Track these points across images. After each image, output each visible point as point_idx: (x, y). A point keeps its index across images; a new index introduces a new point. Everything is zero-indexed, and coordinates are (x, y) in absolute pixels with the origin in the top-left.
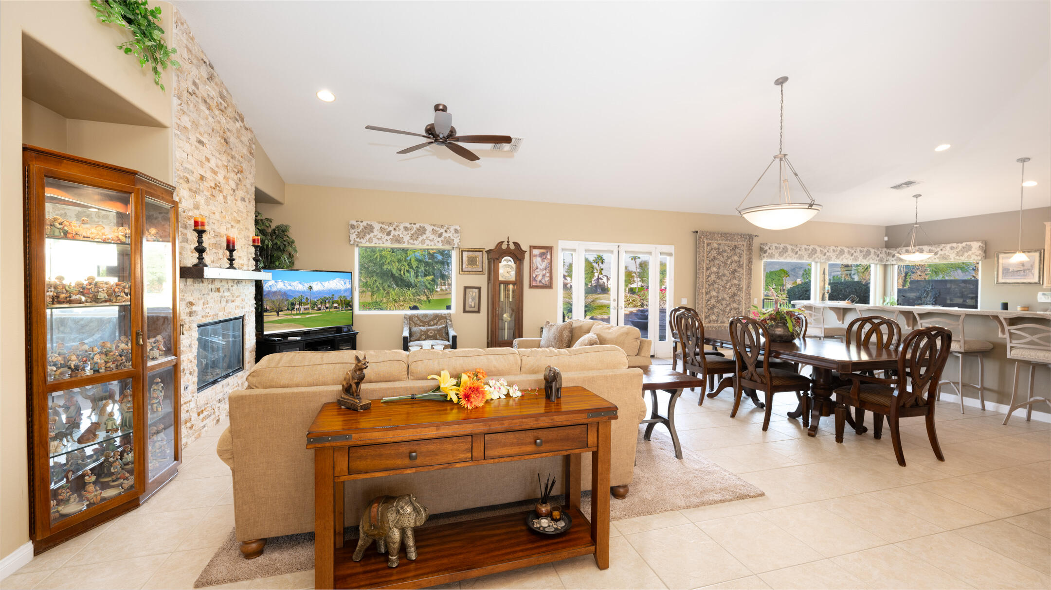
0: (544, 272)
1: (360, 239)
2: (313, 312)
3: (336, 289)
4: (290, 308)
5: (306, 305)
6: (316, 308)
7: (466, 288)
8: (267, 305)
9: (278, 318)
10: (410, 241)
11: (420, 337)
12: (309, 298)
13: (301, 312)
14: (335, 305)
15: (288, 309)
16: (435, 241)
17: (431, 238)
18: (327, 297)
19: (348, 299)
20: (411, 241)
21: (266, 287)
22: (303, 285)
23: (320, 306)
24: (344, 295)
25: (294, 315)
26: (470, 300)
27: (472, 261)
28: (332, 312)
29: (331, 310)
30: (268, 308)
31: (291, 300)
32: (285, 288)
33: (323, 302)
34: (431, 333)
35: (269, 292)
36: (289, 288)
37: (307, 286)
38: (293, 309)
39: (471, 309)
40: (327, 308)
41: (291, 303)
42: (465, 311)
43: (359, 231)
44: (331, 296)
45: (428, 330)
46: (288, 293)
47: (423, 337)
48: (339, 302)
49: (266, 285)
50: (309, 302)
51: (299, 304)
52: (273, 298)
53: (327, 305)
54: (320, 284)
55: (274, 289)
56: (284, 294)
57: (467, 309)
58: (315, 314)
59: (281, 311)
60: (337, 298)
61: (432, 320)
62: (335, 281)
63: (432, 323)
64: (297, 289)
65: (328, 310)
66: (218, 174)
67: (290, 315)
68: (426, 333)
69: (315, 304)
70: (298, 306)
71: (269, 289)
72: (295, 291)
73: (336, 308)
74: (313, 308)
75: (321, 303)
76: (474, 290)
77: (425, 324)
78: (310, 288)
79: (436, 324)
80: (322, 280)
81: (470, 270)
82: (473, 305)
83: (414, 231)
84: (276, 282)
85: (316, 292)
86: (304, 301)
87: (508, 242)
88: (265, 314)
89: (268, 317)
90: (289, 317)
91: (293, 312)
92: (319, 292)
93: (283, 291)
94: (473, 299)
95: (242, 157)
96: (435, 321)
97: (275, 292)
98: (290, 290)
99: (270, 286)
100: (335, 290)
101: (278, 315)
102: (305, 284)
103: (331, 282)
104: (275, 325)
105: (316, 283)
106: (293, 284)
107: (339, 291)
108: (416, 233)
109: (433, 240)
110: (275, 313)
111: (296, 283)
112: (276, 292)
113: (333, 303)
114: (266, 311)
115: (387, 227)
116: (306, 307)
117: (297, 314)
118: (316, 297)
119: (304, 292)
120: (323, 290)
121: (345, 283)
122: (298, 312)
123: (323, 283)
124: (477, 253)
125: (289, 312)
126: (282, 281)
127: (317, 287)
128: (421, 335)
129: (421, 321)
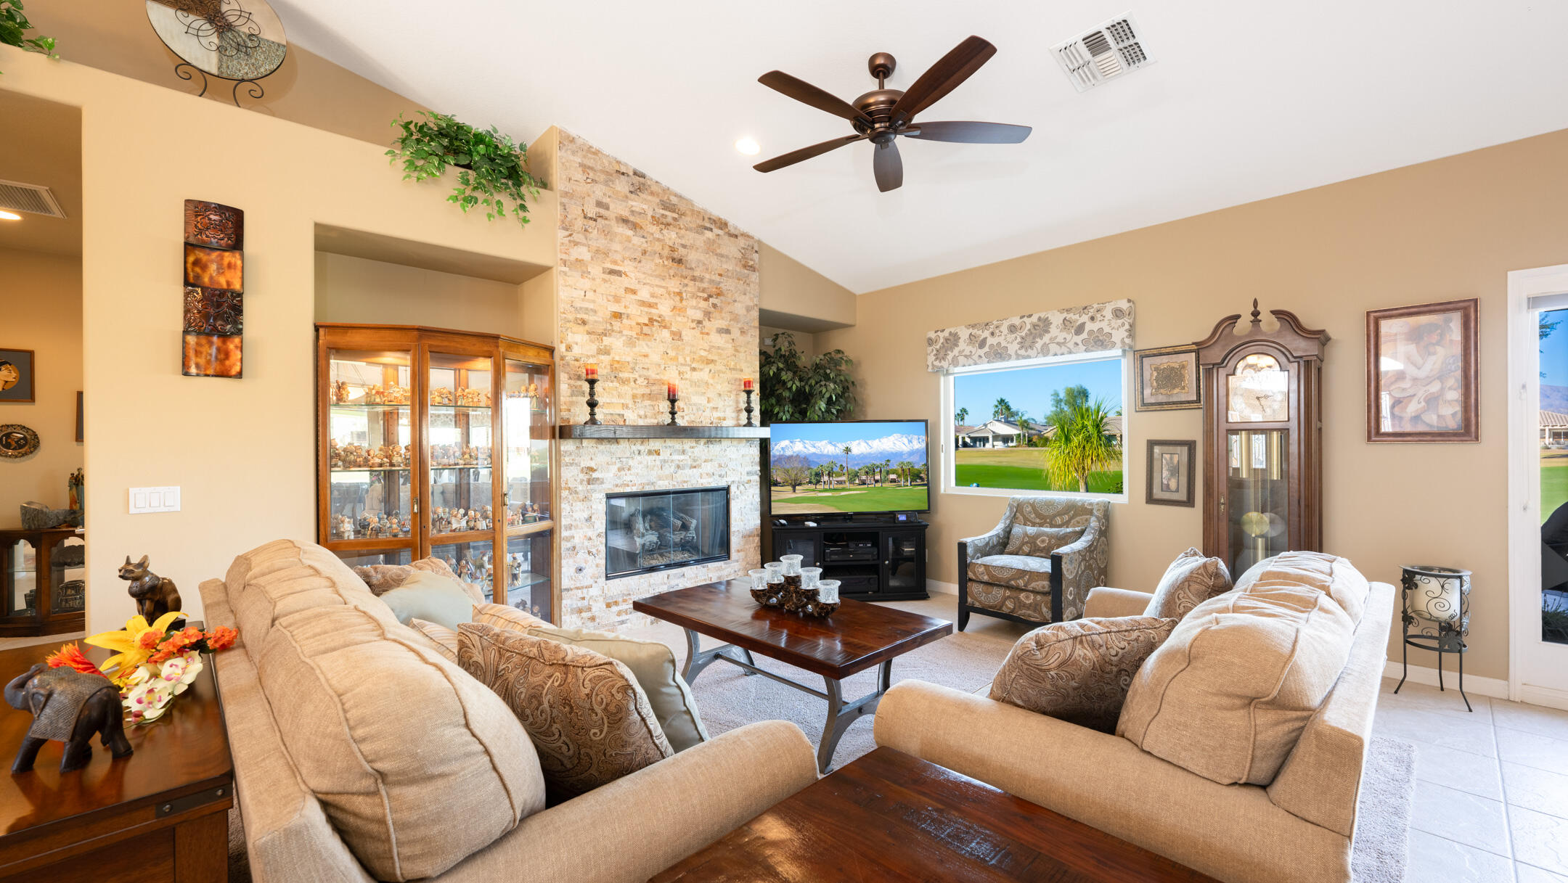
0: (1435, 388)
1: (940, 362)
2: (852, 486)
3: (893, 451)
4: (814, 481)
5: (840, 476)
6: (857, 482)
7: (1151, 444)
8: (777, 475)
9: (794, 495)
10: (1019, 352)
11: (1020, 548)
12: (844, 465)
13: (832, 487)
14: (893, 476)
15: (810, 482)
16: (1068, 345)
17: (1060, 339)
18: (878, 463)
19: (916, 467)
20: (1022, 352)
21: (776, 450)
22: (835, 446)
23: (864, 478)
24: (908, 460)
25: (820, 491)
26: (1165, 473)
27: (1170, 378)
28: (885, 488)
29: (884, 485)
30: (779, 480)
31: (815, 469)
32: (805, 450)
33: (871, 471)
34: (1043, 541)
35: (781, 458)
36: (813, 450)
37: (841, 446)
38: (818, 482)
39: (1166, 496)
40: (877, 481)
41: (817, 474)
42: (1151, 499)
43: (938, 347)
44: (884, 463)
45: (1037, 536)
46: (810, 459)
47: (1026, 549)
48: (900, 471)
49: (777, 447)
50: (845, 471)
51: (829, 474)
52: (787, 466)
53: (878, 477)
54: (863, 444)
55: (788, 453)
56: (805, 460)
57: (1158, 493)
58: (855, 491)
59: (800, 484)
60: (895, 465)
61: (1060, 514)
62: (891, 438)
63: (1058, 520)
64: (825, 452)
65: (879, 485)
66: (659, 306)
67: (813, 491)
68: (1032, 540)
69: (856, 475)
70: (826, 478)
71: (782, 453)
72: (823, 455)
73: (893, 481)
74: (852, 481)
75: (867, 473)
76: (1178, 449)
77: (1045, 522)
78: (848, 450)
79: (1066, 524)
80: (866, 438)
81: (1161, 399)
82: (1173, 485)
83: (1026, 331)
84: (791, 442)
85: (858, 456)
86: (837, 469)
87: (1256, 314)
88: (773, 488)
89: (778, 494)
90: (812, 494)
91: (818, 487)
92: (863, 457)
93: (802, 455)
94: (1175, 471)
95: (720, 275)
96: (1066, 518)
97: (790, 458)
98: (814, 454)
99: (783, 449)
100: (892, 453)
101: (794, 491)
102: (839, 445)
103: (884, 440)
104: (789, 505)
105: (857, 441)
106: (818, 444)
107: (900, 454)
108: (1031, 333)
109: (1064, 343)
110: (790, 488)
111: (824, 442)
112: (792, 456)
113: (888, 473)
114: (776, 484)
115: (980, 332)
116: (840, 479)
117: (825, 490)
118: (858, 464)
119: (836, 457)
120: (870, 454)
121: (910, 441)
122: (827, 487)
123: (870, 442)
124: (1183, 357)
125: (813, 487)
126: (801, 440)
127: (859, 448)
128: (1023, 544)
129: (1038, 515)
